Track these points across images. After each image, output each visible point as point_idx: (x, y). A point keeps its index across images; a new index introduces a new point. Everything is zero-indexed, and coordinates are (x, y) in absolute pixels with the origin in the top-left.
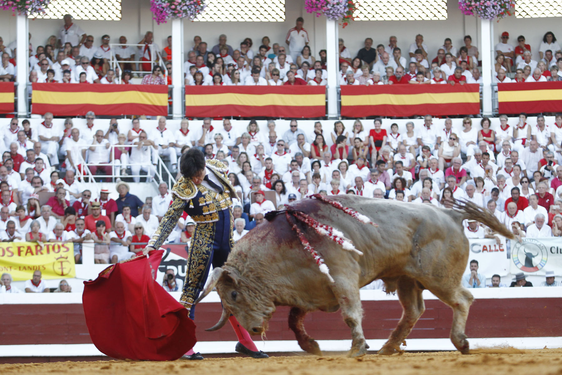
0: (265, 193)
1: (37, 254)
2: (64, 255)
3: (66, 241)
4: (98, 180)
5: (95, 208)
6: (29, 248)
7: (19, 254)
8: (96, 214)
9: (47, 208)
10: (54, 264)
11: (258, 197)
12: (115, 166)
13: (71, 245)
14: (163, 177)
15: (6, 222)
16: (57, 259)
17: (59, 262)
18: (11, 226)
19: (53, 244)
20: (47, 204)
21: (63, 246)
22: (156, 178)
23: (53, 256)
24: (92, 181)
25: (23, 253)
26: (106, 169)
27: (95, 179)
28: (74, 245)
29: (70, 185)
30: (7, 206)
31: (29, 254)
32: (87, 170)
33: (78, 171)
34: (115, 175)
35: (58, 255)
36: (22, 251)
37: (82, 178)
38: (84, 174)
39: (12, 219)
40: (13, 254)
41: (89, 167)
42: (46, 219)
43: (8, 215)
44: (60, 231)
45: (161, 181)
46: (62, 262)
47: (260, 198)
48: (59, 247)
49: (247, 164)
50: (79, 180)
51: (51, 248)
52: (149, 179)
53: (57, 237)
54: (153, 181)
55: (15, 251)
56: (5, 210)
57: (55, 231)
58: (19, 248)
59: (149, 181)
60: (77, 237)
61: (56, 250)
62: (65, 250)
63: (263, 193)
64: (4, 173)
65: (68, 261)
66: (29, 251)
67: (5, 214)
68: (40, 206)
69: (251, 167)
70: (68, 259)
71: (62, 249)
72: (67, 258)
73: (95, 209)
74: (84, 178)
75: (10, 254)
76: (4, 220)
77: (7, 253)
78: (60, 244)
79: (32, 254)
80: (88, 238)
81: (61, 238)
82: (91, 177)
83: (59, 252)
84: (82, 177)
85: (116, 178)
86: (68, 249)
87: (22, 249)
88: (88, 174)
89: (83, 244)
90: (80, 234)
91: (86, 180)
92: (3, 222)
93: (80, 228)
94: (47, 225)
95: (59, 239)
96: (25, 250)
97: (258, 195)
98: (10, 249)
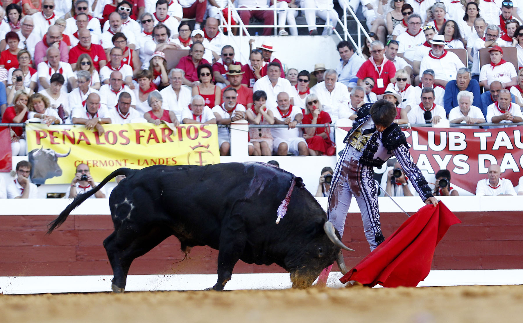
0: (503, 50)
1: (164, 141)
2: (204, 142)
3: (208, 122)
4: (252, 32)
5: (235, 74)
6: (152, 131)
7: (138, 142)
8: (236, 84)
9: (179, 72)
10: (189, 155)
11: (495, 56)
12: (277, 11)
13: (214, 128)
14: (348, 27)
15: (119, 94)
16: (194, 149)
17: (196, 152)
18: (126, 100)
19: (187, 126)
20: (177, 67)
21: (202, 129)
22: (339, 29)
23: (187, 142)
24: (244, 34)
25: (143, 140)
26: (265, 16)
27: (248, 29)
28: (219, 128)
29: (210, 39)
30: (118, 70)
31: (152, 141)
32: (237, 18)
33: (223, 19)
34: (278, 25)
35: (195, 143)
36: (143, 136)
37: (229, 30)
38: (233, 23)
39: (127, 89)
40: (128, 142)
41: (239, 12)
42: (177, 90)
43: (120, 83)
44: (199, 108)
45: (347, 34)
46: (200, 153)
47: (497, 57)
48: (196, 131)
49: (473, 6)
50: (226, 33)
51: (184, 131)
52: (329, 30)
53: (195, 116)
54: (334, 33)
55: (132, 136)
56: (117, 76)
57: (192, 107)
58: (138, 132)
59: (328, 34)
60: (225, 116)
61: (193, 135)
62: (206, 134)
63: (501, 50)
64: (116, 23)
65: (209, 152)
66: (152, 136)
67: (117, 82)
68: (168, 71)
69: (478, 10)
70: (209, 149)
71: (201, 133)
72: (208, 147)
73: (233, 76)
74: (232, 29)
75: (124, 141)
76: (116, 91)
77: (120, 140)
78: (198, 126)
79: (158, 141)
80: (239, 117)
81: (200, 117)
82: (242, 27)
83: (196, 138)
84: (229, 27)
85: (279, 29)
86: (209, 134)
87: (142, 133)
88: (239, 24)
89: (232, 126)
90: (230, 111)
91: (236, 32)
92: (114, 94)
93: (230, 103)
94: (178, 98)
95: (198, 118)
96: (146, 135)
97: (494, 53)
98: (124, 134)
